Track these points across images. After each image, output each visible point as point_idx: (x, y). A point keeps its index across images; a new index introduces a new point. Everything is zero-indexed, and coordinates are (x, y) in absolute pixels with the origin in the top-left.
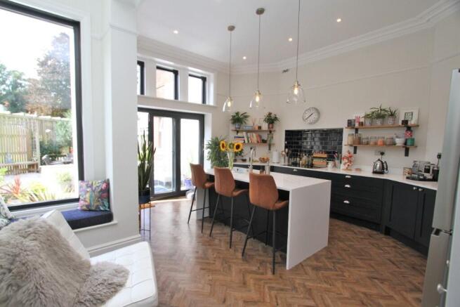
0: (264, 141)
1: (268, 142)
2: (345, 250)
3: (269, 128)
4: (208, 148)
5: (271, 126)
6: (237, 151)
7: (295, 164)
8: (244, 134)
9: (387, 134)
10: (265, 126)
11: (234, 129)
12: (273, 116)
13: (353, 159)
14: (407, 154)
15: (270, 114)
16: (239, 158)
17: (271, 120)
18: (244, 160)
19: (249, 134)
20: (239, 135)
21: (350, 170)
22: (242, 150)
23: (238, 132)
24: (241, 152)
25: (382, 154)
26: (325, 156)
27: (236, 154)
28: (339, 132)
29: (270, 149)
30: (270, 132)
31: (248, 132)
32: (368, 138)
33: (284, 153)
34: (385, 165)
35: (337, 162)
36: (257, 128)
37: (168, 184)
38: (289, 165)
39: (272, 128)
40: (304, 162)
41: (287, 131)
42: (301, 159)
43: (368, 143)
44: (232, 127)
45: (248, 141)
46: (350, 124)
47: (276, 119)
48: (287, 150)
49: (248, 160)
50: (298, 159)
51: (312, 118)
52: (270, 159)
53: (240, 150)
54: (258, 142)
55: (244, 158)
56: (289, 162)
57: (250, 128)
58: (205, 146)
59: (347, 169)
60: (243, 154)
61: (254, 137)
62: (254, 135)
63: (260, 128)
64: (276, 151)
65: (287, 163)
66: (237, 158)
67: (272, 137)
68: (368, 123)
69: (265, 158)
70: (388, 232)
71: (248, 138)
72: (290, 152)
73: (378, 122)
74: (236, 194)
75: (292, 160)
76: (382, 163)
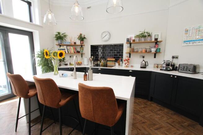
0: (78, 52)
1: (81, 52)
2: (144, 123)
3: (81, 43)
4: (38, 57)
5: (82, 42)
6: (60, 58)
7: (97, 65)
8: (65, 47)
9: (147, 46)
10: (78, 42)
11: (58, 44)
12: (83, 36)
13: (129, 61)
14: (155, 57)
15: (81, 34)
16: (62, 63)
17: (82, 39)
18: (66, 65)
19: (68, 47)
20: (62, 48)
21: (128, 67)
22: (64, 58)
23: (60, 46)
24: (64, 59)
25: (143, 57)
26: (114, 59)
27: (60, 61)
28: (121, 46)
29: (82, 57)
30: (82, 46)
31: (67, 46)
32: (137, 49)
33: (91, 59)
34: (147, 63)
35: (121, 63)
36: (73, 44)
37: (5, 87)
38: (94, 66)
39: (83, 43)
40: (102, 63)
41: (91, 46)
42: (100, 62)
43: (137, 52)
44: (56, 42)
45: (68, 52)
46: (128, 40)
47: (85, 38)
48: (92, 57)
49: (69, 64)
50: (99, 62)
51: (106, 38)
52: (83, 63)
53: (63, 57)
54: (74, 52)
55: (66, 63)
56: (94, 64)
57: (69, 44)
58: (36, 56)
59: (127, 66)
60: (65, 61)
61: (72, 50)
62: (72, 48)
63: (75, 43)
64: (86, 58)
65: (92, 65)
66: (61, 63)
67: (83, 49)
68: (137, 40)
69: (80, 62)
70: (152, 100)
71: (68, 50)
72: (94, 58)
73: (143, 40)
74: (63, 102)
75: (96, 63)
76: (145, 62)
